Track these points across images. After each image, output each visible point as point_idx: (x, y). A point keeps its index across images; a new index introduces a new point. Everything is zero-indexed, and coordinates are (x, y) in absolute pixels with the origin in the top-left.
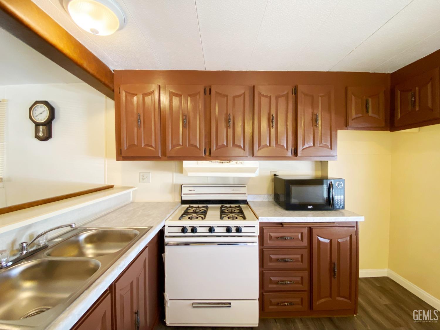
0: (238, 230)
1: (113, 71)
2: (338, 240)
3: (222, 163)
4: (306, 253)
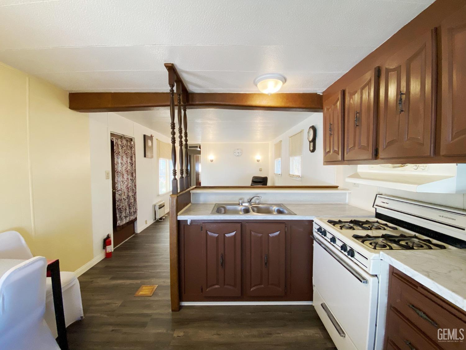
0: (351, 252)
1: (322, 93)
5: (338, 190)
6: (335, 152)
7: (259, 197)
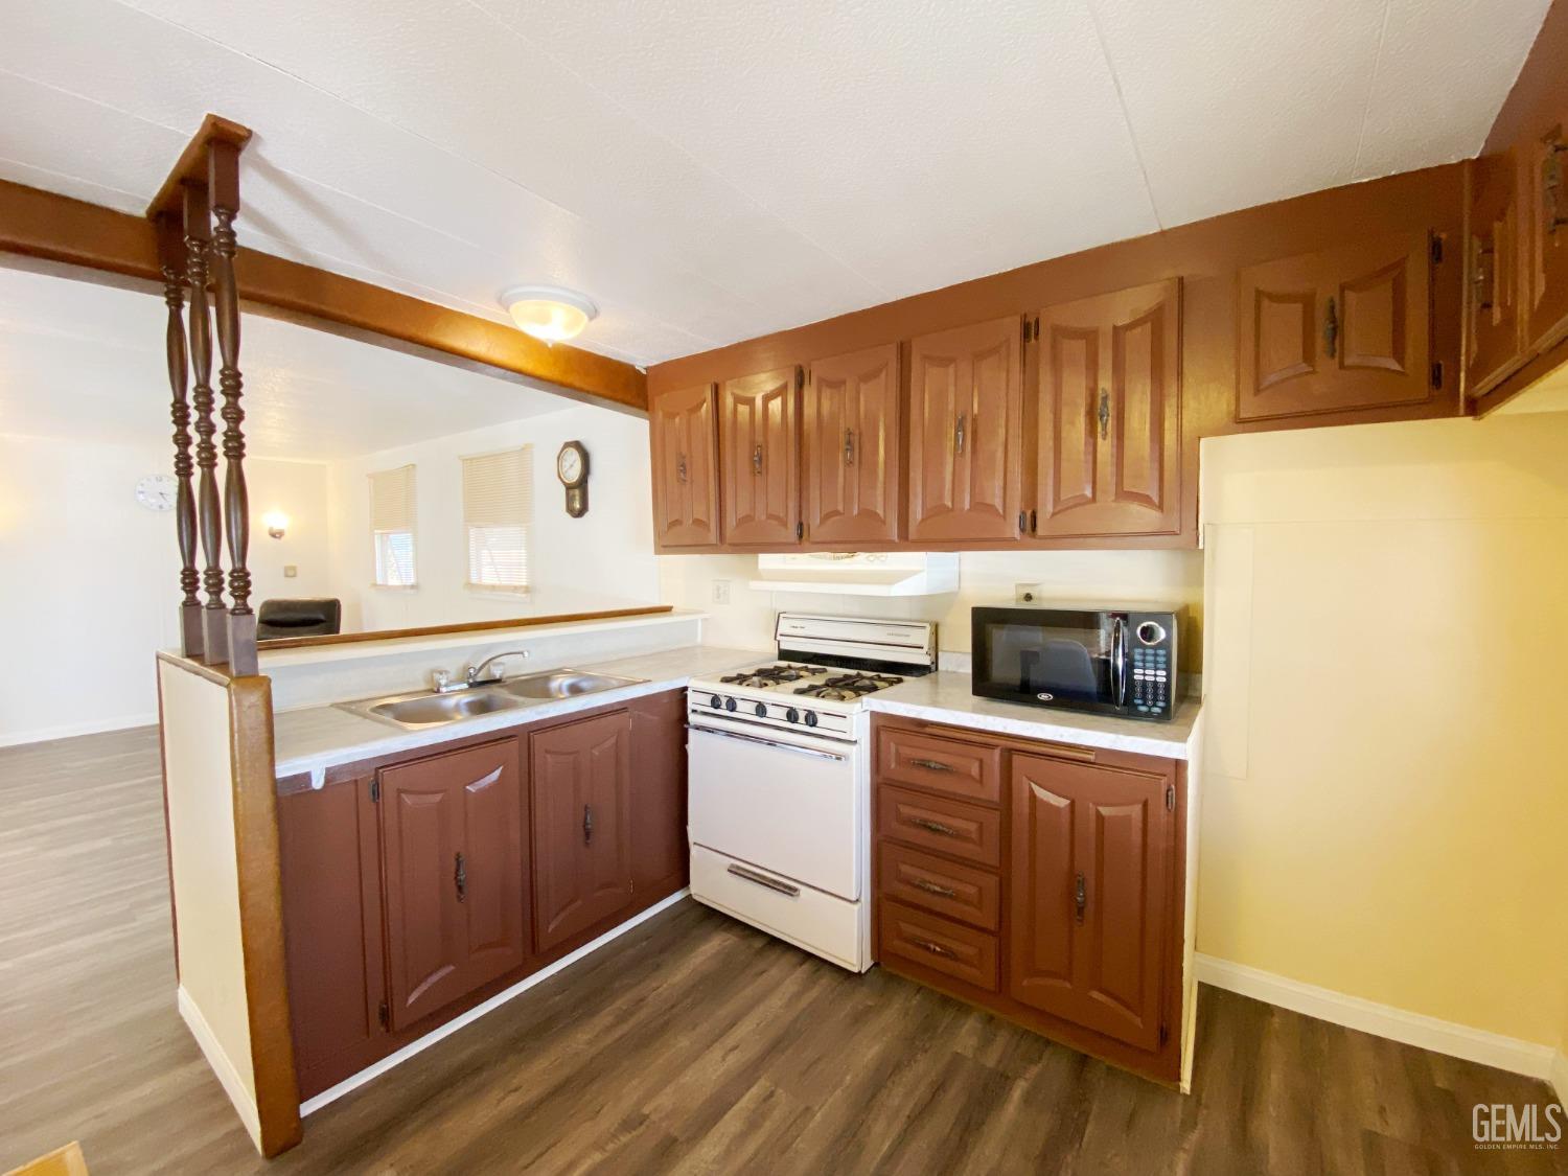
0: (811, 718)
1: (646, 369)
2: (1101, 809)
3: (838, 558)
4: (993, 820)
5: (672, 615)
6: (697, 522)
7: (522, 653)
